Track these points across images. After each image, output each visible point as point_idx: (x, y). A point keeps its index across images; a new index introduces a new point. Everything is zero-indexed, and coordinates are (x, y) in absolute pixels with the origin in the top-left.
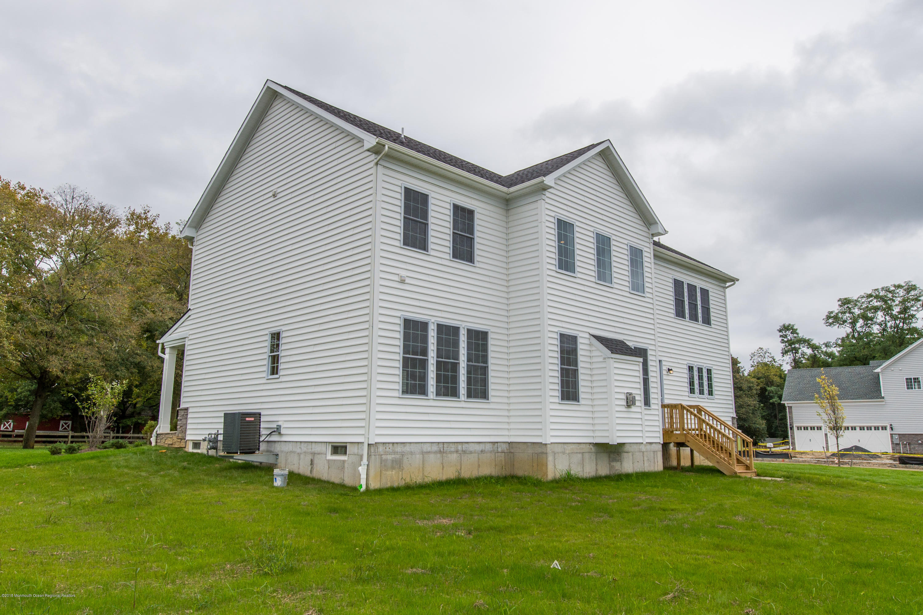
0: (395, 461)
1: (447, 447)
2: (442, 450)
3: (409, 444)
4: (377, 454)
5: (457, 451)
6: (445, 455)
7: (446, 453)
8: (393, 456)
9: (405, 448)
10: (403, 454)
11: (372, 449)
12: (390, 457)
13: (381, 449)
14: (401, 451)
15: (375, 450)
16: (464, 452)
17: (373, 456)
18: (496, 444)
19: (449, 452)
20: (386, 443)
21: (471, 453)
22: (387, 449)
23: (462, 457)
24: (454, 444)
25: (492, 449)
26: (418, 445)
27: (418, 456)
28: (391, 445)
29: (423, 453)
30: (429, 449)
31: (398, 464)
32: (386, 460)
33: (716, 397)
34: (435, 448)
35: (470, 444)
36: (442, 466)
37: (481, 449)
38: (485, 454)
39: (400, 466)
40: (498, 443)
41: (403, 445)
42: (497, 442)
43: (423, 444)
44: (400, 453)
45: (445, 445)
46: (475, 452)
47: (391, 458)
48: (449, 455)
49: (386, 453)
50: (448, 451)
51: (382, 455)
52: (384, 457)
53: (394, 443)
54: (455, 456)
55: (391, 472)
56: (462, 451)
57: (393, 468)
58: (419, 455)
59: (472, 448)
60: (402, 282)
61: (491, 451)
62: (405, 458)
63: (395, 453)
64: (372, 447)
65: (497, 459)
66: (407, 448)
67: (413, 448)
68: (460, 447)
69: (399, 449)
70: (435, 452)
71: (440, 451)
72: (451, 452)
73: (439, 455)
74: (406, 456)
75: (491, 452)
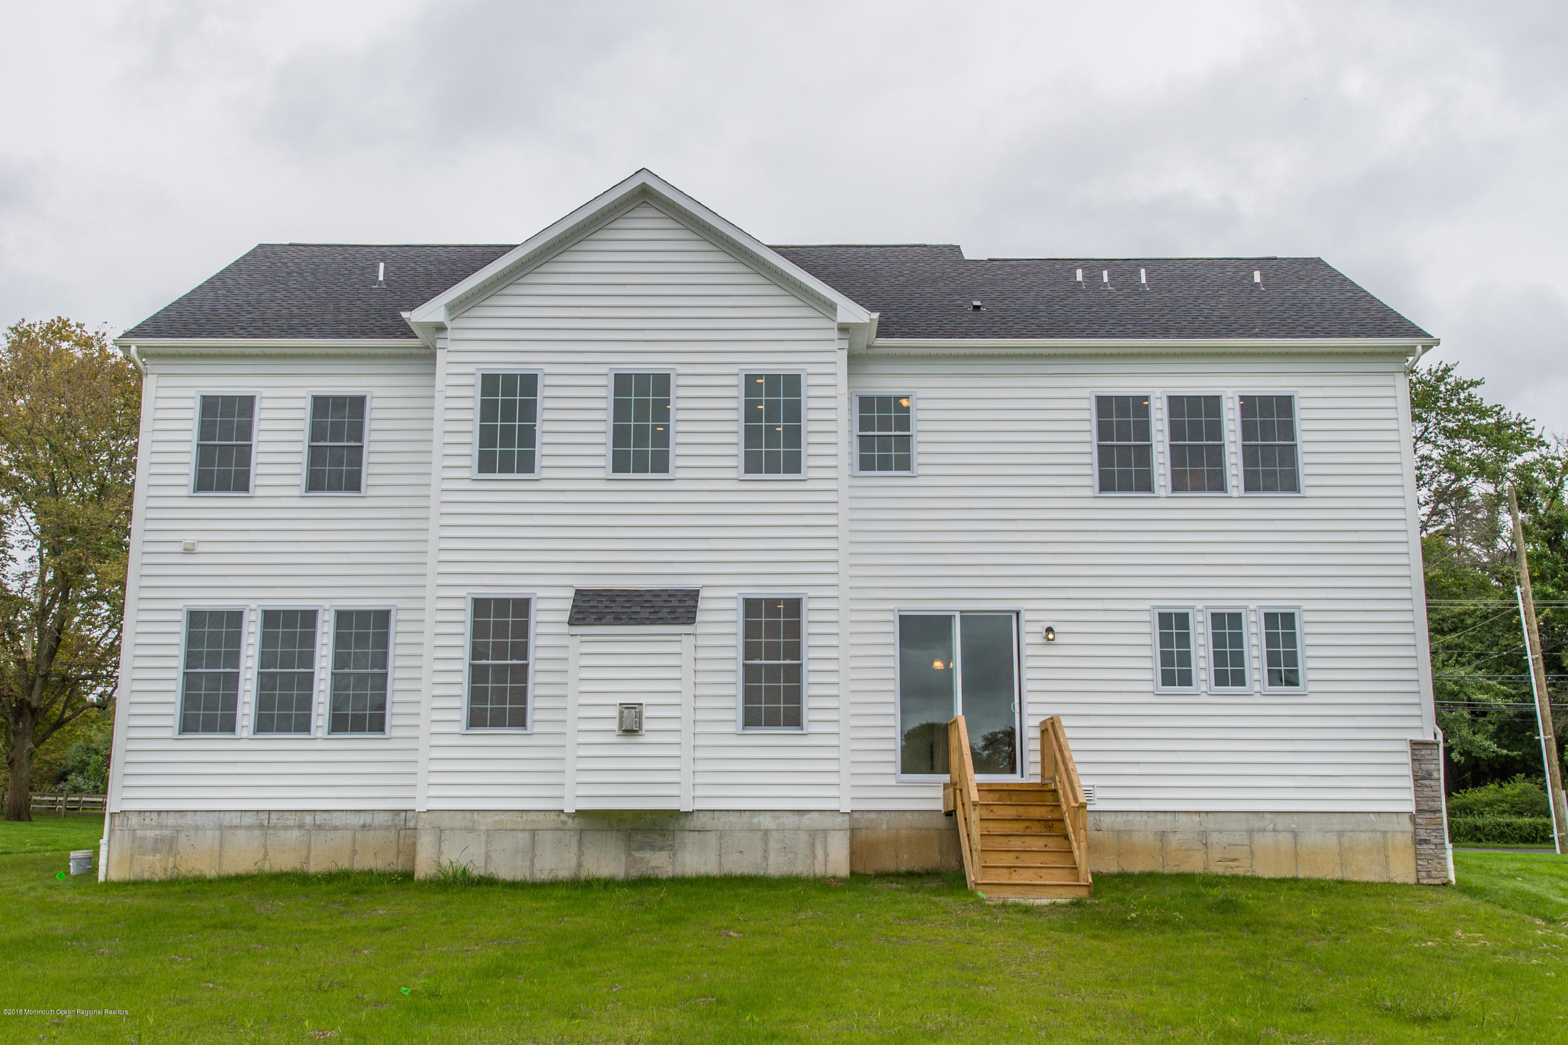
0: (161, 839)
1: (278, 819)
2: (266, 823)
3: (193, 813)
4: (125, 828)
5: (301, 826)
6: (271, 831)
7: (275, 828)
8: (157, 832)
9: (183, 820)
10: (178, 830)
11: (117, 821)
12: (150, 834)
13: (134, 821)
14: (174, 824)
15: (122, 822)
16: (320, 827)
17: (118, 832)
18: (403, 814)
19: (283, 826)
20: (145, 811)
21: (336, 828)
22: (148, 821)
23: (313, 838)
24: (294, 813)
25: (390, 823)
26: (211, 814)
27: (210, 833)
28: (154, 816)
29: (221, 828)
30: (236, 821)
31: (168, 845)
32: (144, 838)
33: (1312, 687)
34: (249, 820)
35: (334, 814)
36: (263, 852)
37: (361, 823)
38: (372, 832)
39: (171, 848)
40: (409, 813)
41: (178, 815)
42: (406, 811)
43: (222, 813)
44: (172, 826)
45: (274, 816)
46: (346, 828)
47: (152, 835)
48: (282, 833)
49: (144, 827)
50: (280, 825)
51: (135, 830)
52: (139, 833)
53: (160, 811)
54: (295, 833)
55: (151, 858)
56: (314, 825)
57: (155, 851)
58: (212, 832)
59: (337, 820)
60: (189, 551)
61: (389, 826)
62: (182, 836)
63: (161, 827)
64: (117, 818)
65: (401, 841)
66: (189, 820)
67: (200, 819)
68: (308, 819)
69: (171, 820)
70: (250, 828)
71: (262, 826)
72: (287, 828)
73: (257, 833)
74: (184, 833)
75: (388, 828)
